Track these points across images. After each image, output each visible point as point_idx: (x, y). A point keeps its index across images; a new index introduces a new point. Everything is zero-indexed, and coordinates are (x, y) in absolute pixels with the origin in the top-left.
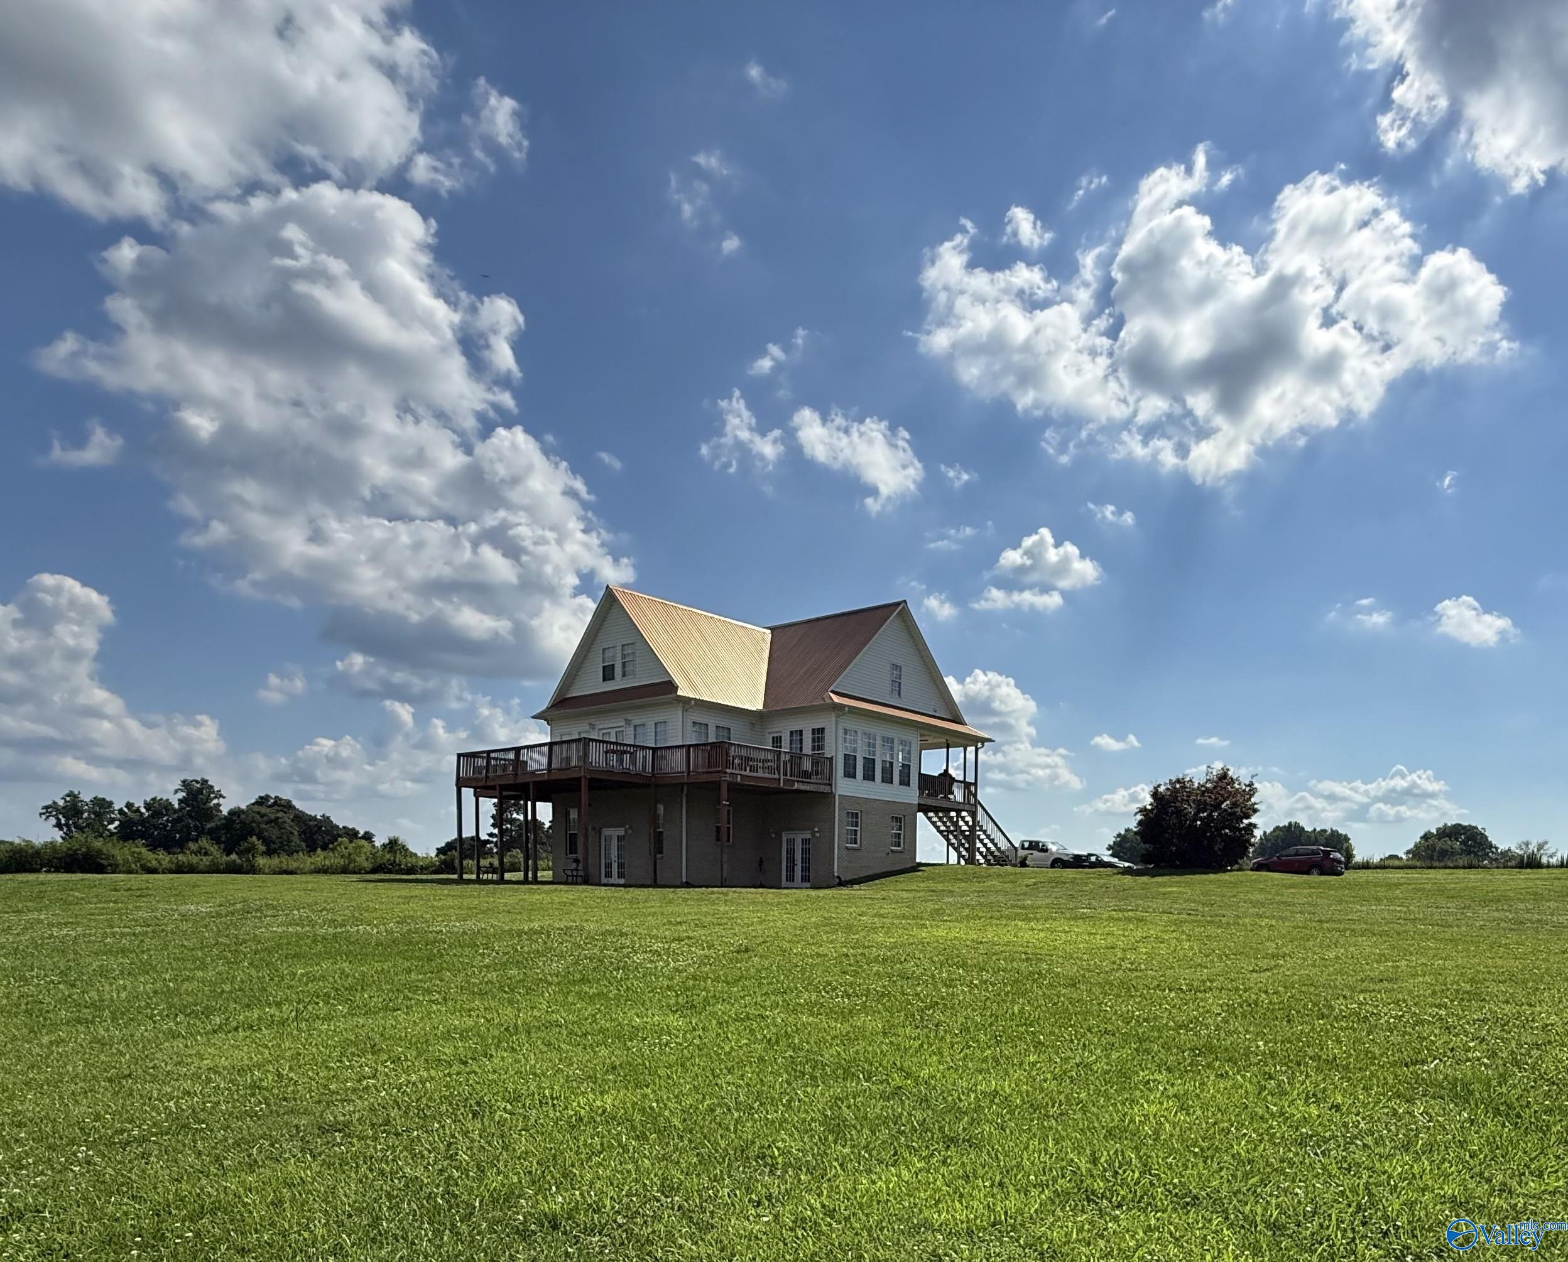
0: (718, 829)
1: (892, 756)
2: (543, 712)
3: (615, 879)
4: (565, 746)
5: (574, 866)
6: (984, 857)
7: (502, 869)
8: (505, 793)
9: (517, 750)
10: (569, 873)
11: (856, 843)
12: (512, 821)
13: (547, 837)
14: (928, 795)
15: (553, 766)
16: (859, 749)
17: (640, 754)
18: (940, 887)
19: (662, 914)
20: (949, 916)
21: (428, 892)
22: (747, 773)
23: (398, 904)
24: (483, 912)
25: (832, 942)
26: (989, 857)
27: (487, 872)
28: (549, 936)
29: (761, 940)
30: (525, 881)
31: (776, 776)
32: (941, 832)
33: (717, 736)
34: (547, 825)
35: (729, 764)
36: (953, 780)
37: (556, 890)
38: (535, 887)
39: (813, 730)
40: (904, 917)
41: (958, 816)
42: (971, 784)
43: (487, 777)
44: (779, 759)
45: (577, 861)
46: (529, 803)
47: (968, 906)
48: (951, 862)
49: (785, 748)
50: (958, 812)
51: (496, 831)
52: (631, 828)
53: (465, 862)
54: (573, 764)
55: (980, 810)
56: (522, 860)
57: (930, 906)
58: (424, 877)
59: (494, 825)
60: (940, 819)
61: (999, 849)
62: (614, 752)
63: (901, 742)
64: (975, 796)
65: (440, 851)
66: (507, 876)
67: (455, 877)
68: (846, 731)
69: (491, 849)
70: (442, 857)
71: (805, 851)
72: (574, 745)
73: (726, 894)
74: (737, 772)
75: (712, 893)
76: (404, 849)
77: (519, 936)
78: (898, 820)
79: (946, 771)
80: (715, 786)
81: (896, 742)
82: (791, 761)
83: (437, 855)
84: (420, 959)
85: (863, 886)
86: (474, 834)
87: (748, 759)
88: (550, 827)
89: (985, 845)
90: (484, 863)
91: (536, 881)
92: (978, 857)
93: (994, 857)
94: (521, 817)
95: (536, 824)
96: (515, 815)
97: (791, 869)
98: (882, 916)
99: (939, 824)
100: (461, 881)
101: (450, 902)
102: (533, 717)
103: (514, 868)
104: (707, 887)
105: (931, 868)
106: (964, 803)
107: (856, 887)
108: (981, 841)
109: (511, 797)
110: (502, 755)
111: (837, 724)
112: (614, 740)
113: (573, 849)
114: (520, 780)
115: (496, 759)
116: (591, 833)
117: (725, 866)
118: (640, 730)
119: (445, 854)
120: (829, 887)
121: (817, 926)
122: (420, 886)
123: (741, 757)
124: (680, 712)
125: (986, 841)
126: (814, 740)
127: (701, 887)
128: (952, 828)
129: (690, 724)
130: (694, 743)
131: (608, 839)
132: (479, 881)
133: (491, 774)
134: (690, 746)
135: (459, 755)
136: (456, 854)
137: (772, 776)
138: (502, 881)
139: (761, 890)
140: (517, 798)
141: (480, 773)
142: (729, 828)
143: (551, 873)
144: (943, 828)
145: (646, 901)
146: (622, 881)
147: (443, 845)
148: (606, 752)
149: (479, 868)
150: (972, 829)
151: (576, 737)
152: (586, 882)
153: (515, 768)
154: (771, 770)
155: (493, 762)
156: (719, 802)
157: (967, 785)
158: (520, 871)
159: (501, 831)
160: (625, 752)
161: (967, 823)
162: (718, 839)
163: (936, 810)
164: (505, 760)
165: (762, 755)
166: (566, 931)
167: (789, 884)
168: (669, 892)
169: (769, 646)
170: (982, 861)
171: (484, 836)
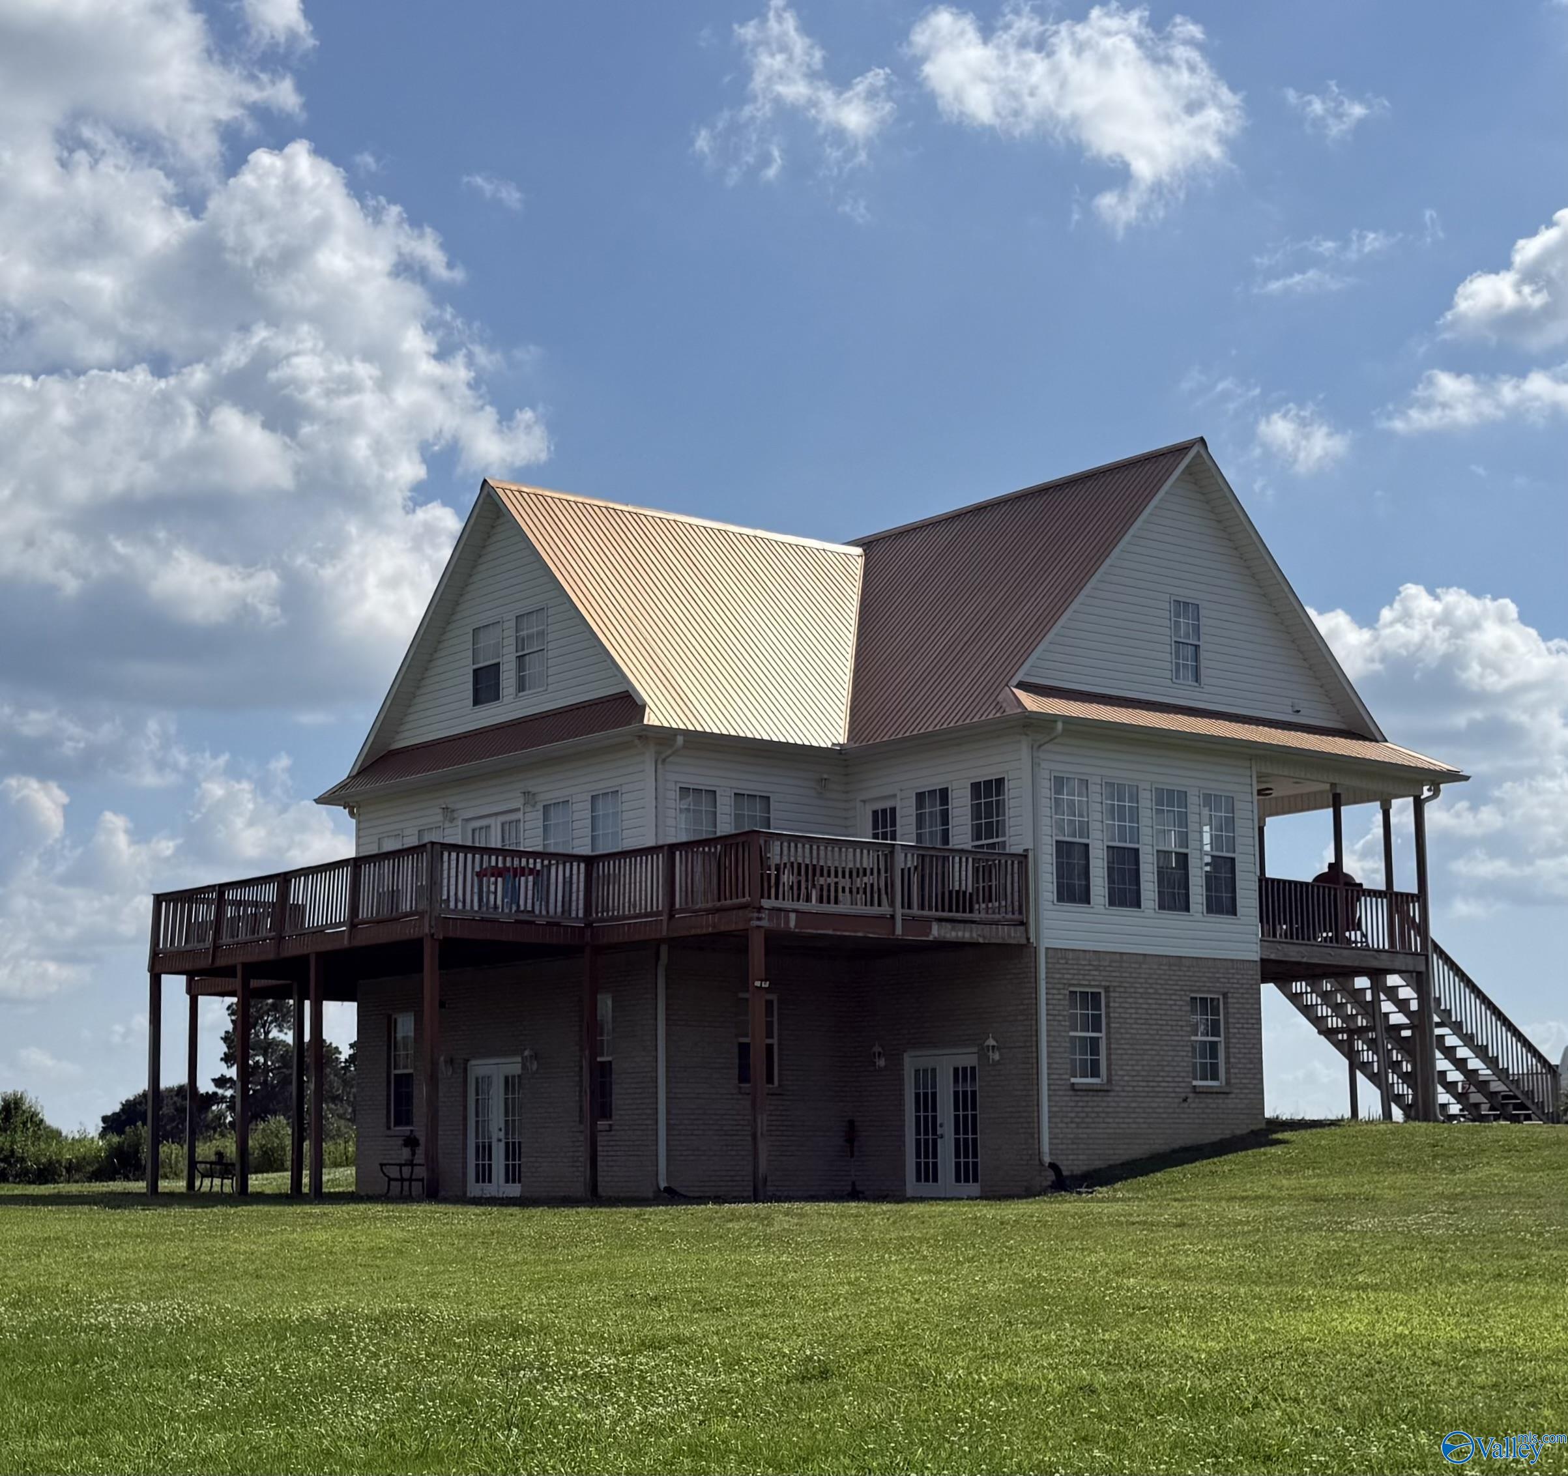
0: (744, 1049)
1: (1184, 839)
2: (343, 786)
3: (499, 1186)
4: (387, 865)
5: (406, 1153)
6: (1460, 1098)
7: (242, 1167)
8: (255, 983)
9: (284, 879)
10: (394, 1172)
11: (1095, 1073)
12: (269, 1047)
13: (346, 1083)
14: (1289, 934)
15: (364, 913)
16: (1095, 826)
17: (557, 874)
18: (1336, 1186)
19: (612, 1275)
20: (1373, 1272)
21: (83, 1227)
22: (814, 906)
23: (17, 1258)
24: (200, 1277)
25: (1047, 1350)
26: (1476, 1098)
27: (210, 1175)
28: (346, 1338)
29: (860, 1345)
30: (294, 1196)
31: (885, 909)
32: (1329, 1033)
33: (738, 817)
34: (346, 1053)
35: (768, 885)
36: (1356, 890)
37: (364, 1218)
38: (317, 1210)
39: (975, 787)
40: (1241, 1276)
41: (1378, 985)
42: (1407, 897)
43: (216, 947)
44: (890, 868)
45: (411, 1142)
46: (307, 1003)
47: (1426, 1241)
48: (1362, 1114)
49: (906, 836)
50: (1377, 975)
51: (232, 1073)
52: (536, 1056)
53: (164, 1149)
54: (406, 907)
55: (1438, 968)
56: (288, 1142)
57: (1315, 1243)
58: (74, 1188)
59: (227, 1059)
60: (1326, 996)
61: (1502, 1074)
62: (497, 872)
63: (1209, 800)
64: (1423, 929)
65: (112, 1124)
66: (256, 1182)
67: (140, 1186)
68: (1059, 783)
69: (220, 1116)
70: (116, 1139)
71: (965, 1101)
72: (408, 863)
73: (767, 1220)
74: (788, 904)
75: (733, 1218)
76: (34, 1121)
77: (281, 1338)
78: (1206, 1005)
79: (1336, 867)
80: (736, 943)
81: (1193, 800)
82: (921, 868)
83: (102, 1135)
84: (60, 1398)
85: (1121, 1190)
86: (184, 1080)
87: (814, 871)
88: (352, 1058)
89: (1460, 1064)
90: (205, 1150)
91: (319, 1196)
92: (1443, 1097)
93: (1491, 1096)
94: (288, 1037)
95: (320, 1050)
96: (274, 1033)
97: (927, 1148)
98: (1177, 1274)
99: (1324, 1011)
100: (154, 1198)
101: (127, 1252)
102: (319, 801)
103: (269, 1163)
104: (719, 1200)
105: (1306, 1134)
106: (1392, 951)
107: (1103, 1191)
108: (1449, 1053)
109: (264, 993)
110: (248, 894)
111: (1034, 764)
112: (495, 842)
113: (402, 1112)
114: (291, 949)
115: (238, 904)
116: (444, 1071)
117: (763, 1146)
118: (555, 818)
119: (120, 1132)
120: (1028, 1193)
121: (1003, 1305)
122: (65, 1212)
123: (797, 868)
124: (650, 768)
125: (1463, 1052)
126: (976, 813)
127: (701, 1200)
128: (1361, 1022)
129: (674, 794)
130: (683, 838)
131: (483, 1083)
132: (192, 1197)
133: (226, 939)
134: (672, 848)
135: (159, 899)
136: (145, 1131)
137: (875, 910)
138: (243, 1196)
139: (853, 1207)
140: (281, 994)
141: (202, 940)
142: (770, 1048)
143: (350, 1172)
144: (1334, 1022)
145: (572, 1243)
146: (514, 1190)
147: (117, 1108)
148: (480, 875)
149: (192, 1164)
150: (1420, 1021)
151: (411, 841)
152: (433, 1193)
153: (279, 924)
154: (871, 895)
155: (229, 912)
156: (744, 983)
157: (1396, 901)
158: (281, 1168)
159: (246, 1073)
160: (522, 871)
161: (1402, 1005)
162: (744, 1076)
163: (1313, 973)
164: (256, 904)
165: (850, 860)
166: (385, 1323)
167: (926, 1188)
168: (623, 1216)
169: (859, 584)
170: (1455, 1109)
171: (205, 1086)
